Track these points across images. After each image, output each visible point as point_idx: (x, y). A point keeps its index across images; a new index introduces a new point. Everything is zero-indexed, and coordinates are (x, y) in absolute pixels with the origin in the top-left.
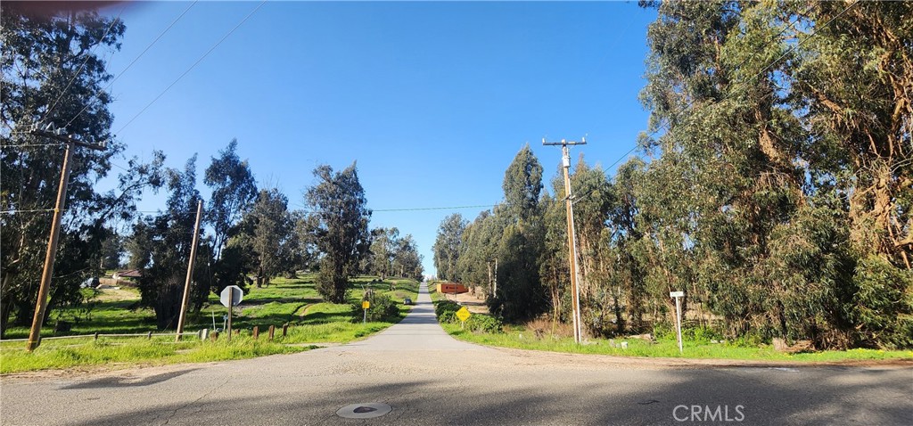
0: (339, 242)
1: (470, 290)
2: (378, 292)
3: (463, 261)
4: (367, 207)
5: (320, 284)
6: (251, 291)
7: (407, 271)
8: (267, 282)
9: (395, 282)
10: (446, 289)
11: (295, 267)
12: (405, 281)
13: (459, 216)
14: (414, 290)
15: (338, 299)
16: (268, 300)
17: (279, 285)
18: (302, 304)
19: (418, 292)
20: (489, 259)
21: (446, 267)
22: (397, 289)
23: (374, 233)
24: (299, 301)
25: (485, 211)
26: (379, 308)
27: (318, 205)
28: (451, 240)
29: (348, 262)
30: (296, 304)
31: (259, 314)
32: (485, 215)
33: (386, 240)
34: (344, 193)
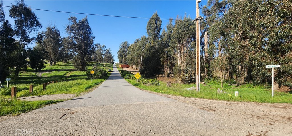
0: (82, 49)
1: (131, 67)
2: (98, 67)
3: (129, 57)
4: (93, 35)
5: (75, 64)
6: (46, 67)
7: (109, 61)
8: (55, 64)
9: (105, 64)
10: (123, 66)
11: (67, 58)
12: (108, 64)
13: (127, 42)
14: (112, 67)
15: (83, 70)
16: (54, 70)
17: (60, 65)
18: (68, 71)
19: (113, 67)
20: (139, 56)
21: (122, 59)
22: (106, 66)
23: (96, 45)
24: (67, 70)
25: (138, 39)
26: (99, 73)
27: (72, 33)
28: (124, 50)
29: (86, 56)
30: (66, 72)
31: (49, 76)
32: (138, 40)
33: (101, 49)
34: (83, 29)
